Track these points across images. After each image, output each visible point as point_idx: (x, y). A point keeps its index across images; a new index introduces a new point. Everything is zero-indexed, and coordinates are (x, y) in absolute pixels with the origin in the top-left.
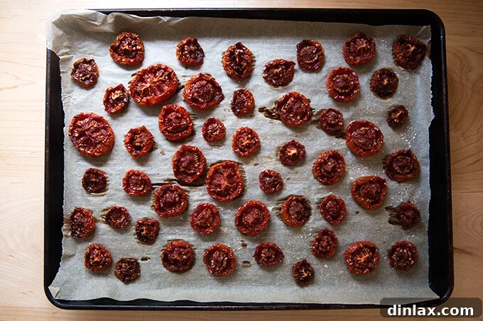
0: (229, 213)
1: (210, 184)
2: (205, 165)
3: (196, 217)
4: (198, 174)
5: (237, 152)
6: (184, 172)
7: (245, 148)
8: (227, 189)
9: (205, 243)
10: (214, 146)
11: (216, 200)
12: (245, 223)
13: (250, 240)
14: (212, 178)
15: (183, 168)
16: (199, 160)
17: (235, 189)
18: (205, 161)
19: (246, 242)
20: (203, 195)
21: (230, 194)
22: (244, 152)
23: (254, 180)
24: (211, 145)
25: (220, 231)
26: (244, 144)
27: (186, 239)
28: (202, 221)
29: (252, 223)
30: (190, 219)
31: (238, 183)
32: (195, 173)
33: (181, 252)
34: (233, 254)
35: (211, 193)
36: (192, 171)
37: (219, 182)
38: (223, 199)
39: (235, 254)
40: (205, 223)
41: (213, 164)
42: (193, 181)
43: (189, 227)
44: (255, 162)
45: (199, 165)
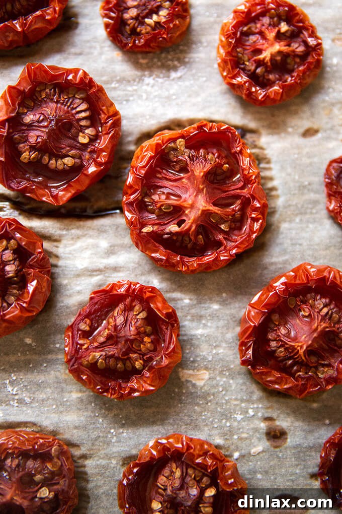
0: (214, 316)
1: (141, 206)
2: (118, 140)
3: (86, 334)
4: (92, 169)
5: (240, 86)
6: (37, 167)
7: (268, 71)
8: (207, 224)
9: (126, 433)
10: (149, 68)
11: (160, 266)
12: (281, 352)
13: (296, 413)
14: (149, 183)
15: (33, 148)
16: (94, 120)
17: (237, 223)
18: (117, 123)
19: (284, 422)
20: (111, 252)
21: (219, 244)
22: (265, 84)
23: (302, 188)
24: (137, 65)
25: (179, 383)
26: (266, 55)
27: (48, 419)
28: (112, 350)
29: (310, 352)
30: (63, 344)
31: (246, 203)
32: (78, 169)
33: (31, 476)
34: (235, 474)
35: (144, 242)
36: (68, 161)
37: (173, 201)
38: (193, 262)
39: (243, 469)
40: (125, 357)
41: (148, 136)
42: (72, 199)
43: (59, 372)
44: (306, 124)
45: (94, 139)
